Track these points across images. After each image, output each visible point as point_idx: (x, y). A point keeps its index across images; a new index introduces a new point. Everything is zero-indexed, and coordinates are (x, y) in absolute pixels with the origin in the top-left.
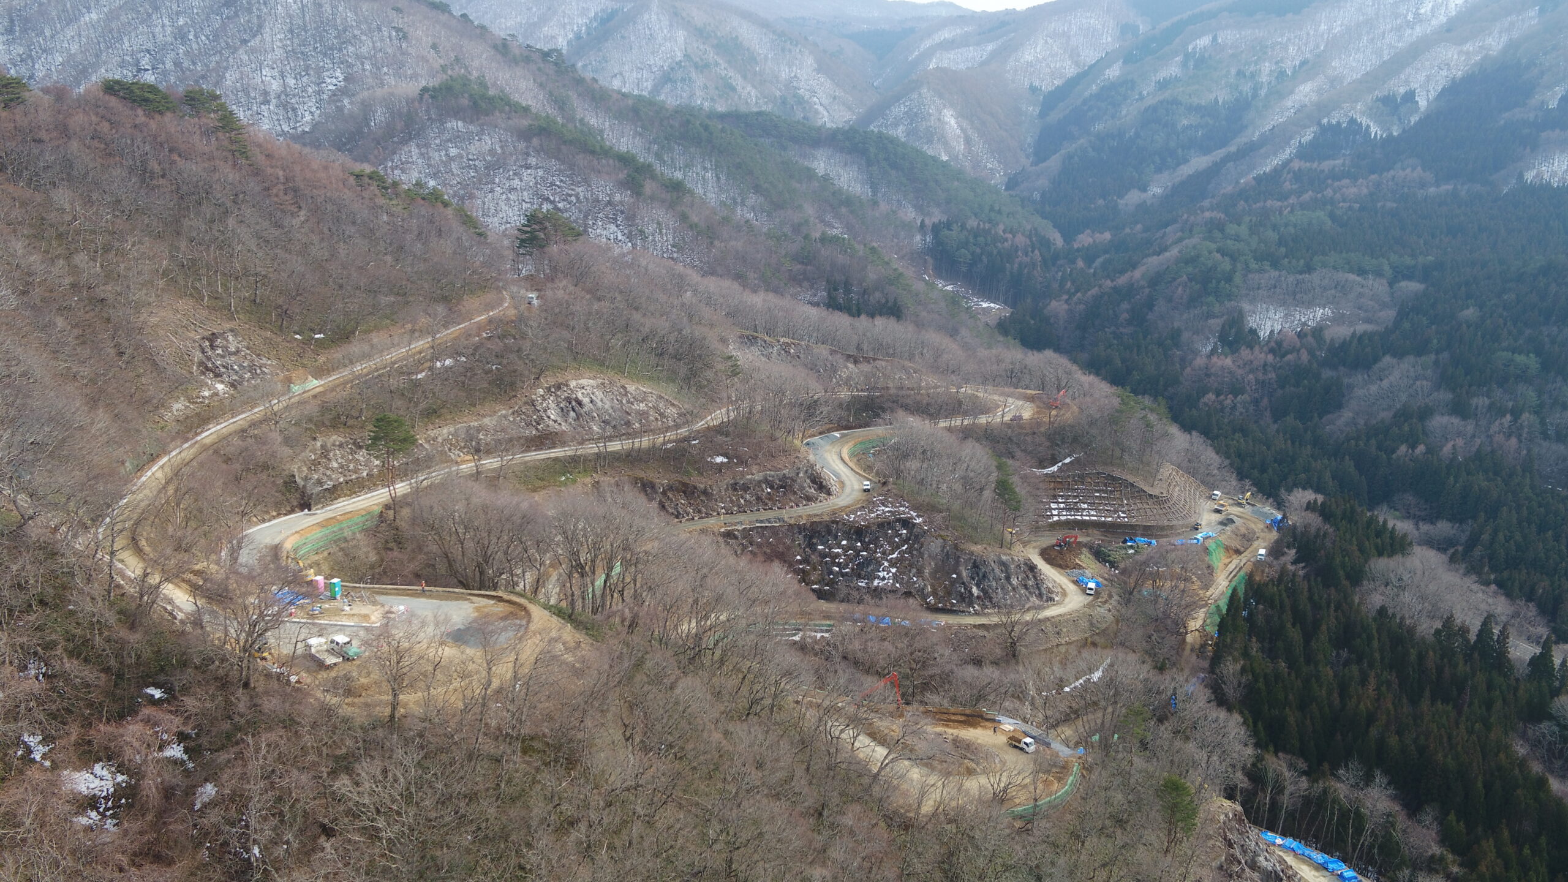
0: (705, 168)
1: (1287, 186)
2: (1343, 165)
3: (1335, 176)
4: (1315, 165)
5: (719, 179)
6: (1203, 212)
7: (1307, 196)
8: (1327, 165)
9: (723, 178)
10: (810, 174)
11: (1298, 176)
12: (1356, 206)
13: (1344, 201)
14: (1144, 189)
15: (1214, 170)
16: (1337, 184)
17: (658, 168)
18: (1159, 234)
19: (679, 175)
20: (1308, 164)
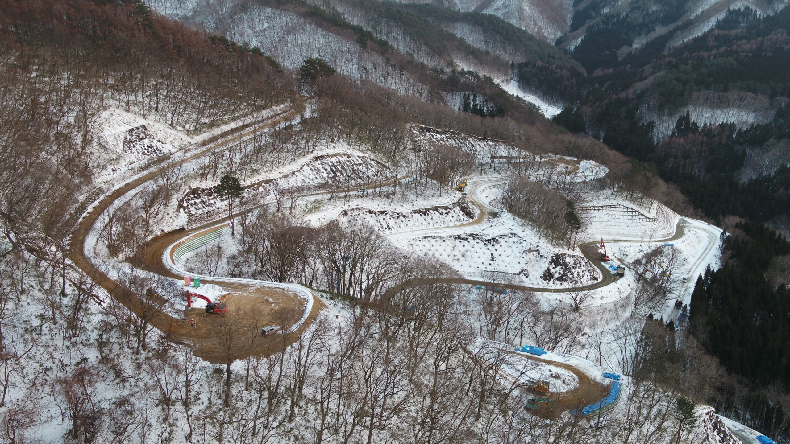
0: (398, 34)
1: (711, 44)
2: (742, 32)
3: (738, 38)
4: (726, 32)
5: (405, 39)
6: (665, 57)
7: (723, 49)
8: (733, 32)
9: (407, 39)
10: (453, 37)
11: (717, 38)
12: (751, 55)
13: (743, 52)
14: (630, 45)
15: (670, 36)
16: (739, 43)
17: (374, 34)
18: (641, 70)
19: (384, 38)
20: (723, 32)
